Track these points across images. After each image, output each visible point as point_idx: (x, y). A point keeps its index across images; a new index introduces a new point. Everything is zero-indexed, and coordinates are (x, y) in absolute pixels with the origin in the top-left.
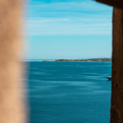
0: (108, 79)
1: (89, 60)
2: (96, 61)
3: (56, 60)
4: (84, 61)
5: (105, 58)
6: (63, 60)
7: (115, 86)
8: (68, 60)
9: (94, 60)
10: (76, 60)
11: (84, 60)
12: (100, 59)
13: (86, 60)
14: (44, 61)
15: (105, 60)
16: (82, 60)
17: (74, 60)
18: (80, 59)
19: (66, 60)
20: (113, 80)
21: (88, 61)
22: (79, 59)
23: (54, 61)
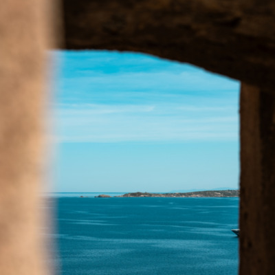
0: (236, 235)
1: (196, 193)
2: (211, 196)
3: (126, 195)
4: (184, 196)
5: (229, 190)
6: (139, 194)
7: (246, 245)
8: (150, 195)
9: (205, 193)
10: (167, 194)
11: (184, 194)
12: (218, 192)
13: (190, 194)
14: (99, 196)
15: (229, 195)
16: (181, 194)
17: (164, 194)
18: (177, 192)
19: (146, 194)
20: (241, 235)
21: (193, 196)
22: (173, 192)
23: (121, 195)
